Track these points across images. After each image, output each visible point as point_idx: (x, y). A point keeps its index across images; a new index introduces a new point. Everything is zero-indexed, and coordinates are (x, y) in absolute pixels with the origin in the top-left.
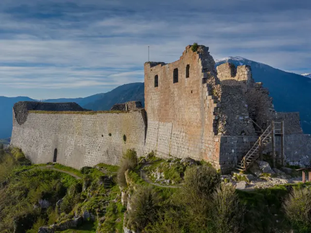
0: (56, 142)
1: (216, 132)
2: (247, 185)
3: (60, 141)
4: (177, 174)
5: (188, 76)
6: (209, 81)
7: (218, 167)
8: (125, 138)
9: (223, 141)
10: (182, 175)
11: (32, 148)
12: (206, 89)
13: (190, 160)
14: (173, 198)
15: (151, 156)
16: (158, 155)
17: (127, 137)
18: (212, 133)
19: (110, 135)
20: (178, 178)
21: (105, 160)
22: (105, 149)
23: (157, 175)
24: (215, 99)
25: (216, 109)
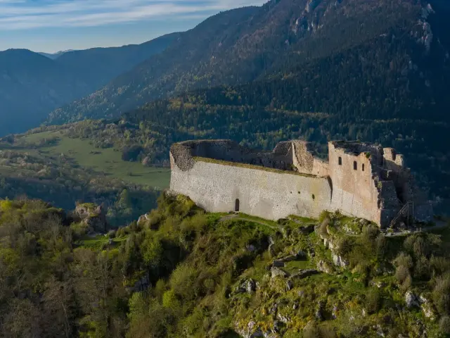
0: (237, 192)
1: (379, 207)
2: (392, 234)
3: (241, 192)
4: (358, 229)
5: (363, 170)
6: (375, 178)
7: (379, 225)
8: (313, 197)
9: (382, 212)
10: (361, 229)
11: (205, 197)
12: (374, 184)
13: (365, 220)
14: (357, 241)
15: (337, 213)
16: (343, 213)
17: (316, 197)
18: (377, 208)
19: (299, 193)
20: (359, 231)
21: (295, 212)
22: (295, 204)
23: (347, 228)
24: (378, 189)
25: (379, 195)
